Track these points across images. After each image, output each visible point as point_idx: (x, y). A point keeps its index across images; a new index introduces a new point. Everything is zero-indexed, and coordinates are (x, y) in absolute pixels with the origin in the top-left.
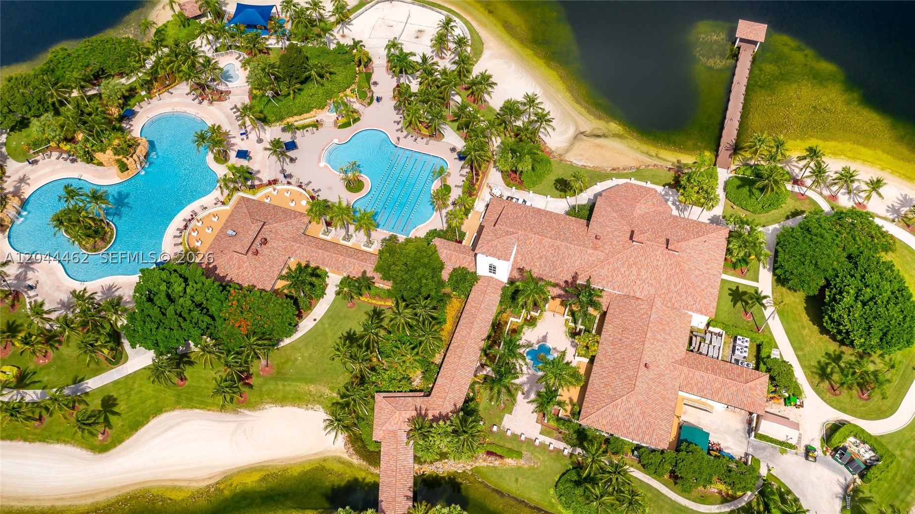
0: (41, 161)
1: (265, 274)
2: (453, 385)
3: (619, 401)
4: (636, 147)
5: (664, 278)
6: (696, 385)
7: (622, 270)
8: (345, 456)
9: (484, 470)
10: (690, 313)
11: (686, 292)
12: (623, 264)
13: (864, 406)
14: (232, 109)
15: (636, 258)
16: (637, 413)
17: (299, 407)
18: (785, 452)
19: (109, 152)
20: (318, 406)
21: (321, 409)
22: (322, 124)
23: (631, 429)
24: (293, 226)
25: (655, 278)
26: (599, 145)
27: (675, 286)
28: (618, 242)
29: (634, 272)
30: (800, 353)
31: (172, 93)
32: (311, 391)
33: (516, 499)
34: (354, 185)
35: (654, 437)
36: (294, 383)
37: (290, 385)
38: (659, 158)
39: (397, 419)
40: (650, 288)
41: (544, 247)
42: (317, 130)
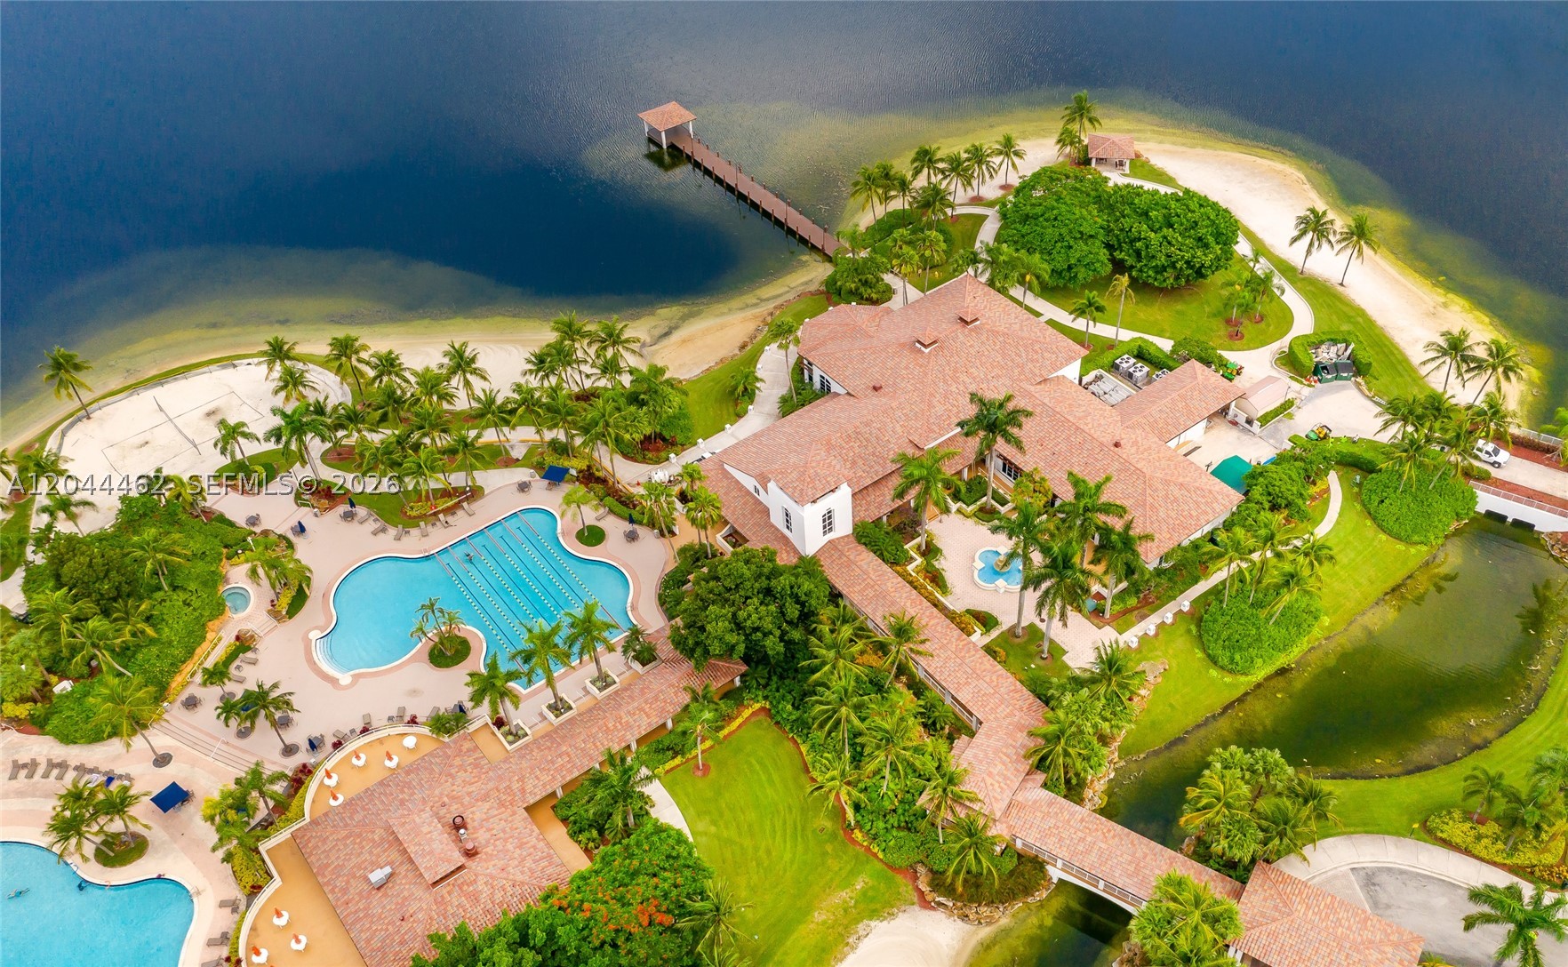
1: (529, 863)
3: (1149, 499)
5: (1000, 359)
6: (1167, 424)
7: (954, 389)
8: (985, 932)
9: (1130, 740)
10: (1060, 373)
11: (1036, 352)
12: (945, 382)
15: (948, 364)
16: (1176, 492)
17: (841, 960)
18: (1290, 416)
20: (860, 926)
21: (873, 924)
22: (252, 637)
23: (1194, 514)
24: (462, 768)
25: (993, 367)
26: (684, 341)
27: (1020, 356)
28: (907, 368)
29: (966, 380)
32: (824, 923)
33: (1199, 726)
34: (447, 653)
35: (1220, 497)
36: (789, 943)
37: (786, 953)
39: (997, 785)
40: (1001, 381)
42: (255, 650)
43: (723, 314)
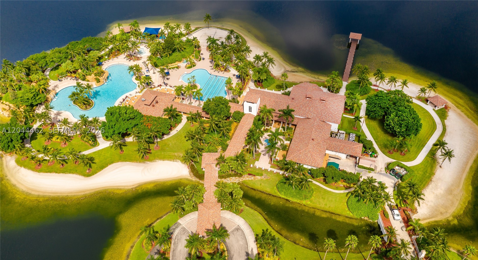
0: (63, 80)
1: (157, 113)
2: (234, 148)
3: (302, 151)
4: (309, 75)
5: (319, 111)
6: (333, 147)
7: (303, 109)
8: (190, 178)
9: (247, 181)
10: (330, 123)
11: (329, 115)
12: (303, 106)
13: (402, 157)
14: (143, 63)
15: (308, 104)
16: (309, 155)
17: (170, 161)
18: (371, 172)
19: (93, 75)
20: (178, 160)
21: (180, 161)
22: (180, 67)
23: (307, 161)
24: (169, 98)
25: (316, 111)
26: (294, 75)
27: (324, 114)
28: (301, 99)
29: (308, 109)
30: (376, 140)
31: (118, 58)
32: (175, 155)
33: (260, 191)
35: (316, 163)
36: (168, 152)
37: (166, 153)
38: (319, 79)
39: (211, 160)
40: (314, 114)
41: (271, 102)
42: (178, 69)
43: (308, 76)
